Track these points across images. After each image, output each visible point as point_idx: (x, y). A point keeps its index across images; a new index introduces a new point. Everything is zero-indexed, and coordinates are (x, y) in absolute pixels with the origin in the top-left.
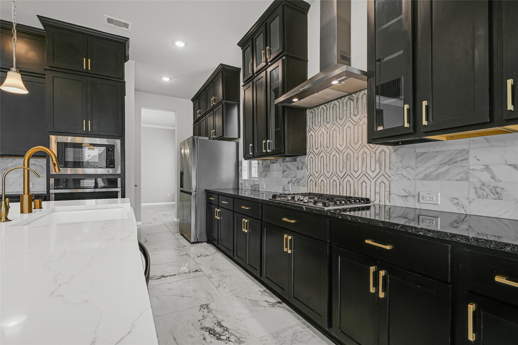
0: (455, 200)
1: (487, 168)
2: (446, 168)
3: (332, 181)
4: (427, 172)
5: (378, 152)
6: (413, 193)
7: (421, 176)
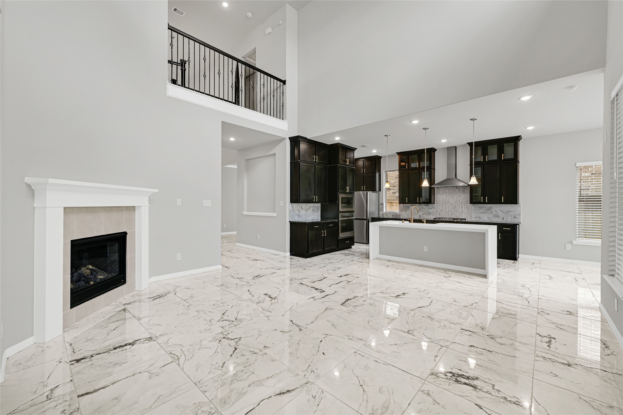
0: (489, 218)
1: (496, 211)
2: (487, 211)
3: (448, 213)
4: (482, 211)
5: (467, 205)
6: (478, 217)
7: (481, 212)
